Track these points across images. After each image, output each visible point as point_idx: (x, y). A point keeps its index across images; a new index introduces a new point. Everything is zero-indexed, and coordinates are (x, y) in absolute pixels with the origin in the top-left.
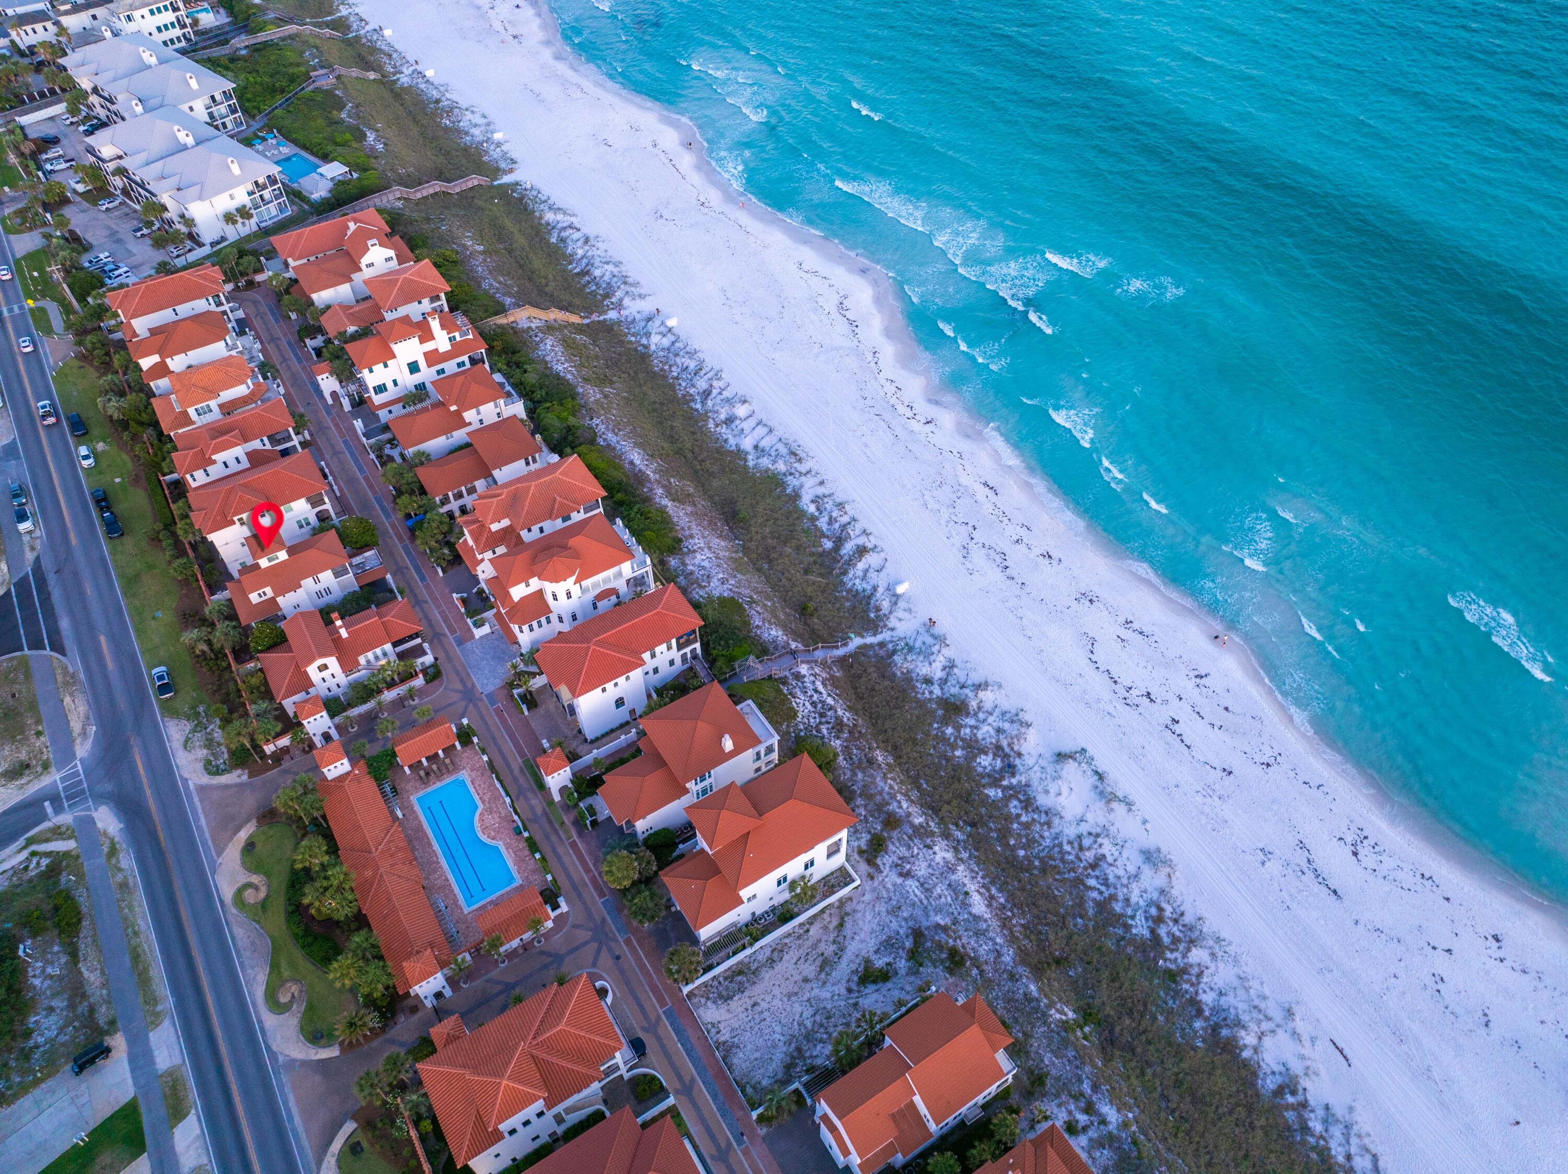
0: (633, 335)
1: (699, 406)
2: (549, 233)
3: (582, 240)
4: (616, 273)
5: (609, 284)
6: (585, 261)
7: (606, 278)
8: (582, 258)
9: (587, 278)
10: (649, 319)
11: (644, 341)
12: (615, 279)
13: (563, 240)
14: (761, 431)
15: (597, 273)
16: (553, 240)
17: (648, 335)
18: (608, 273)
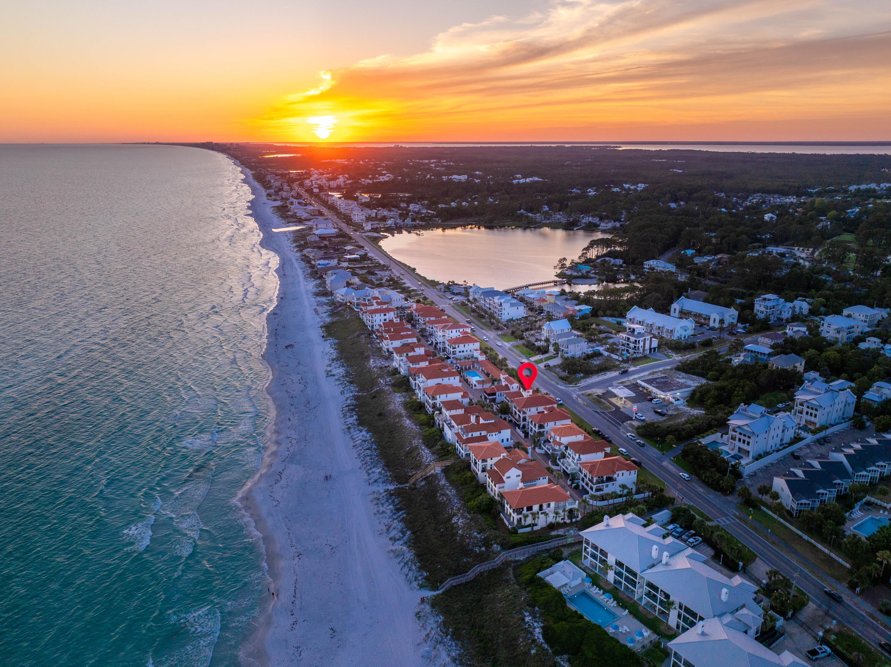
0: (387, 475)
1: (374, 446)
2: (409, 540)
3: (391, 529)
4: (380, 506)
5: (387, 501)
6: (395, 517)
7: (387, 504)
8: (395, 519)
9: (398, 506)
10: (376, 481)
11: (383, 472)
12: (383, 502)
13: (404, 533)
14: (354, 437)
15: (391, 507)
16: (409, 533)
17: (380, 473)
18: (385, 506)
